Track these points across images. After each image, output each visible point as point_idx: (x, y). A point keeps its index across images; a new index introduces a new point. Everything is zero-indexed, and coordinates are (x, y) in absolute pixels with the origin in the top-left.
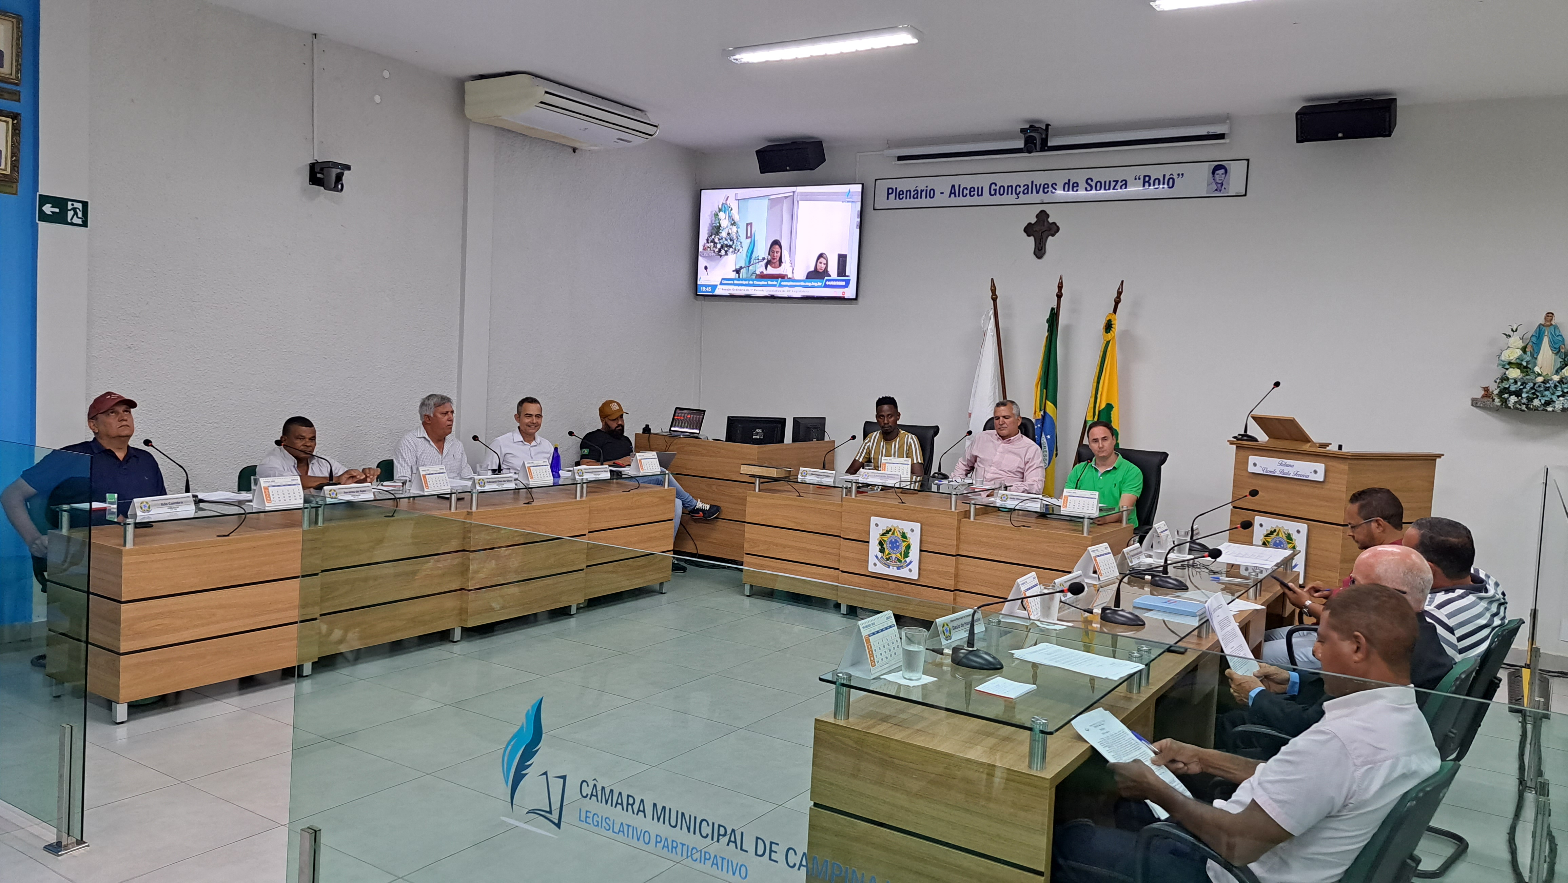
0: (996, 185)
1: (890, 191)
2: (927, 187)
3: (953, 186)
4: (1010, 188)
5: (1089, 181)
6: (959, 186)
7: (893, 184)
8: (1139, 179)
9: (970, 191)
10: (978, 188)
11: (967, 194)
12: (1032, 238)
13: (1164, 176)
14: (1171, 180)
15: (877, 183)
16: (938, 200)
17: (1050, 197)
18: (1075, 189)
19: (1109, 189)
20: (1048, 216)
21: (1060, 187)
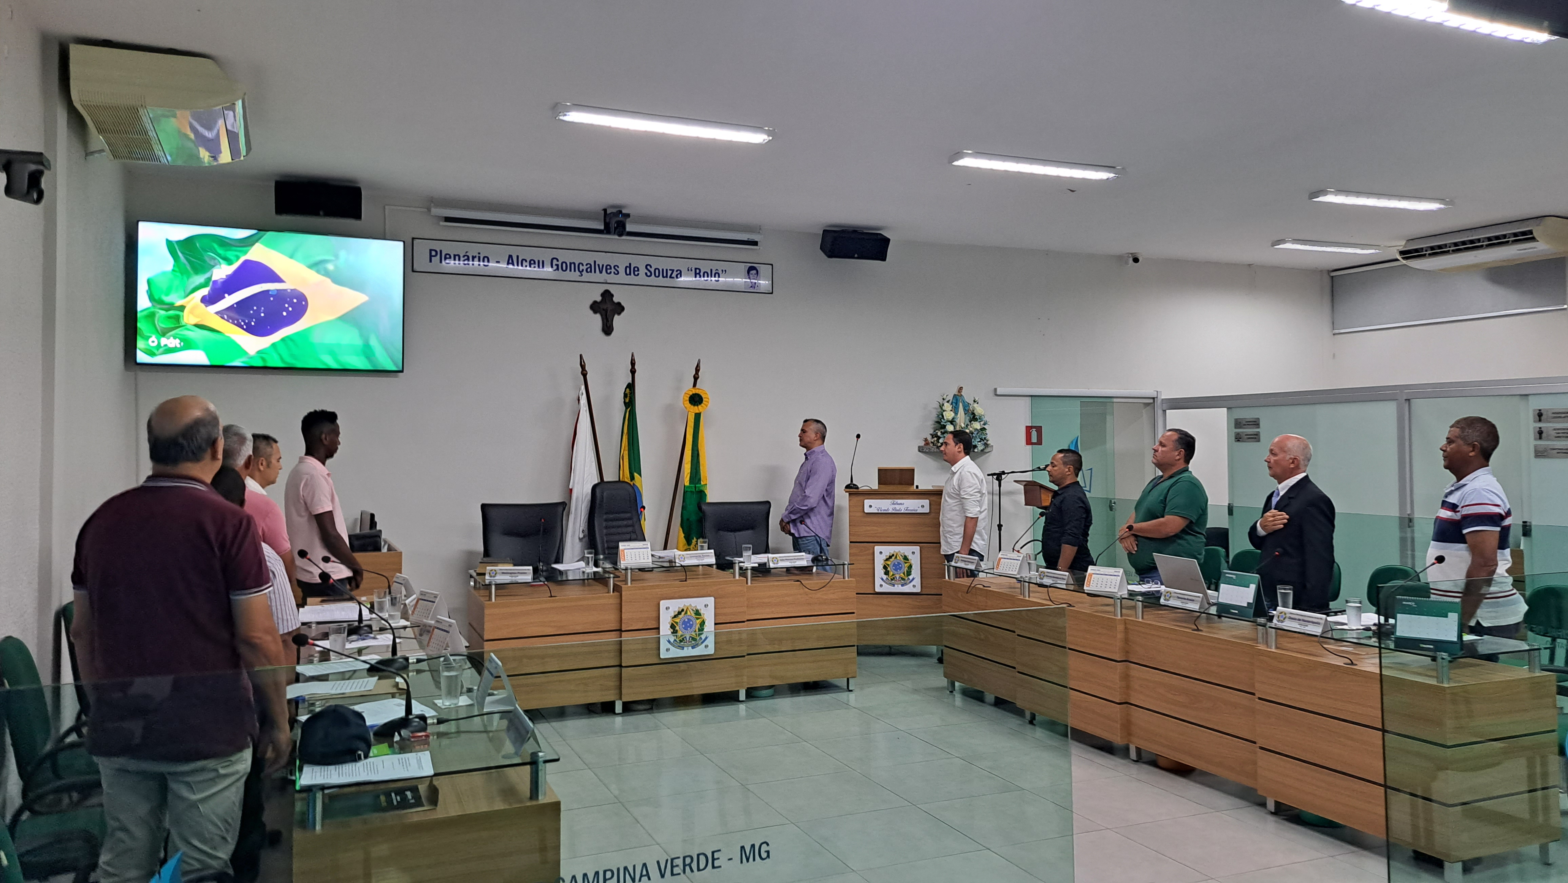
0: (558, 261)
1: (433, 253)
2: (479, 253)
3: (511, 257)
4: (573, 265)
5: (648, 267)
6: (518, 257)
7: (438, 246)
8: (691, 270)
9: (530, 264)
10: (538, 261)
11: (527, 266)
12: (599, 316)
13: (711, 270)
14: (717, 275)
15: (414, 242)
16: (492, 269)
17: (612, 278)
18: (636, 273)
19: (667, 277)
20: (613, 296)
21: (621, 270)
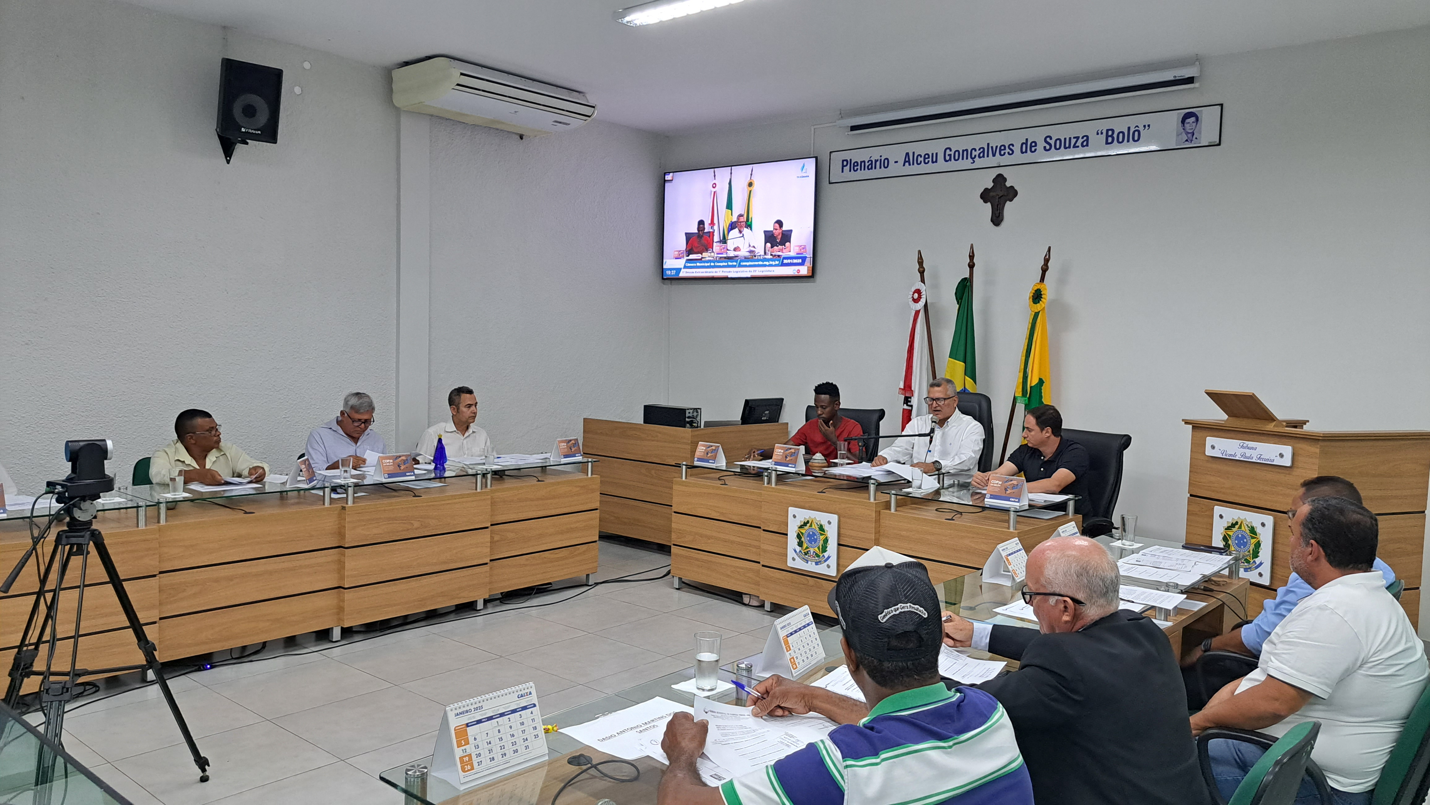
0: (951, 150)
1: (845, 163)
2: (881, 156)
3: (907, 154)
4: (965, 152)
5: (1048, 139)
6: (914, 153)
7: (847, 155)
8: (1102, 133)
9: (925, 158)
10: (933, 154)
11: (921, 162)
12: (989, 205)
13: (1129, 128)
14: (1136, 133)
15: (831, 155)
16: (893, 169)
17: (1006, 160)
18: (1033, 149)
19: (1069, 147)
20: (1005, 180)
21: (1017, 149)
